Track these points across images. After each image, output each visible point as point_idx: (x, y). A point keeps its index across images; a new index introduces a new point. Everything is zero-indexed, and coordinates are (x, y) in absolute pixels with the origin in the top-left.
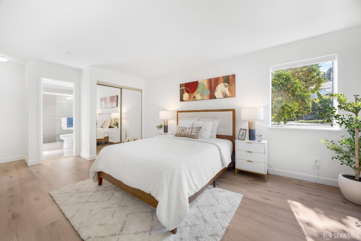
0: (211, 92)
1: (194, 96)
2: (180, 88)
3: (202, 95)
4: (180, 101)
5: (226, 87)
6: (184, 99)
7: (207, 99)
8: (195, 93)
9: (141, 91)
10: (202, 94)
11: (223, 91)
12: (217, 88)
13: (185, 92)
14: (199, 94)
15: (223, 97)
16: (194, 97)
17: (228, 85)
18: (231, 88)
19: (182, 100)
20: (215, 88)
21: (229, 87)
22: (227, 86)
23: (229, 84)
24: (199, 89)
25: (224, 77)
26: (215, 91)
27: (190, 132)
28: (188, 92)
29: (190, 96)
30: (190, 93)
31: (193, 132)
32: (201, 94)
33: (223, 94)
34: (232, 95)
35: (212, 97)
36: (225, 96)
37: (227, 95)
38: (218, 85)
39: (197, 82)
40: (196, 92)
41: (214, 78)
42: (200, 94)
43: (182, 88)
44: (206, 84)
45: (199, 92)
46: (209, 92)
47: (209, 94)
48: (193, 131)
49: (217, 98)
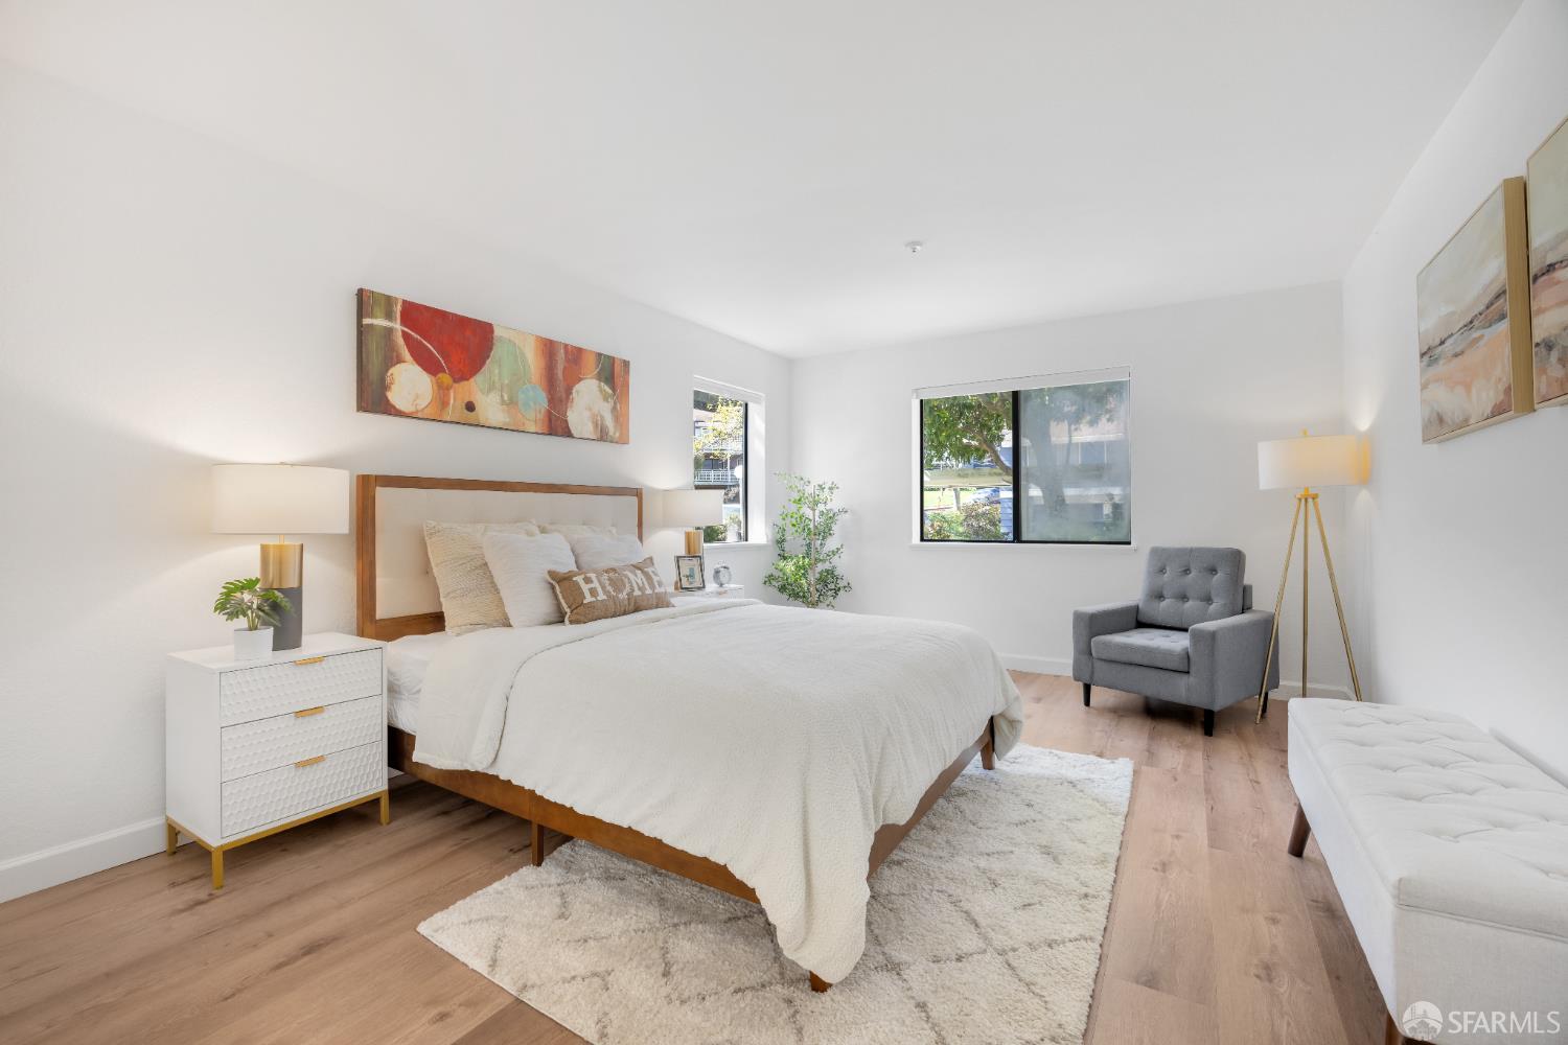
0: (550, 402)
1: (466, 400)
3: (510, 404)
4: (360, 408)
5: (606, 399)
7: (533, 429)
8: (472, 380)
10: (510, 399)
11: (594, 410)
12: (574, 391)
13: (407, 356)
14: (494, 397)
15: (594, 438)
16: (470, 407)
17: (610, 391)
18: (619, 406)
20: (569, 391)
21: (615, 403)
22: (609, 395)
23: (613, 388)
24: (496, 368)
25: (599, 353)
26: (567, 402)
28: (429, 365)
29: (441, 390)
30: (440, 375)
32: (506, 398)
33: (594, 424)
34: (619, 436)
35: (556, 426)
36: (603, 435)
37: (608, 431)
38: (577, 383)
39: (488, 326)
40: (479, 380)
41: (566, 346)
42: (502, 396)
43: (384, 324)
44: (531, 358)
45: (498, 386)
46: (542, 401)
47: (543, 411)
49: (575, 435)
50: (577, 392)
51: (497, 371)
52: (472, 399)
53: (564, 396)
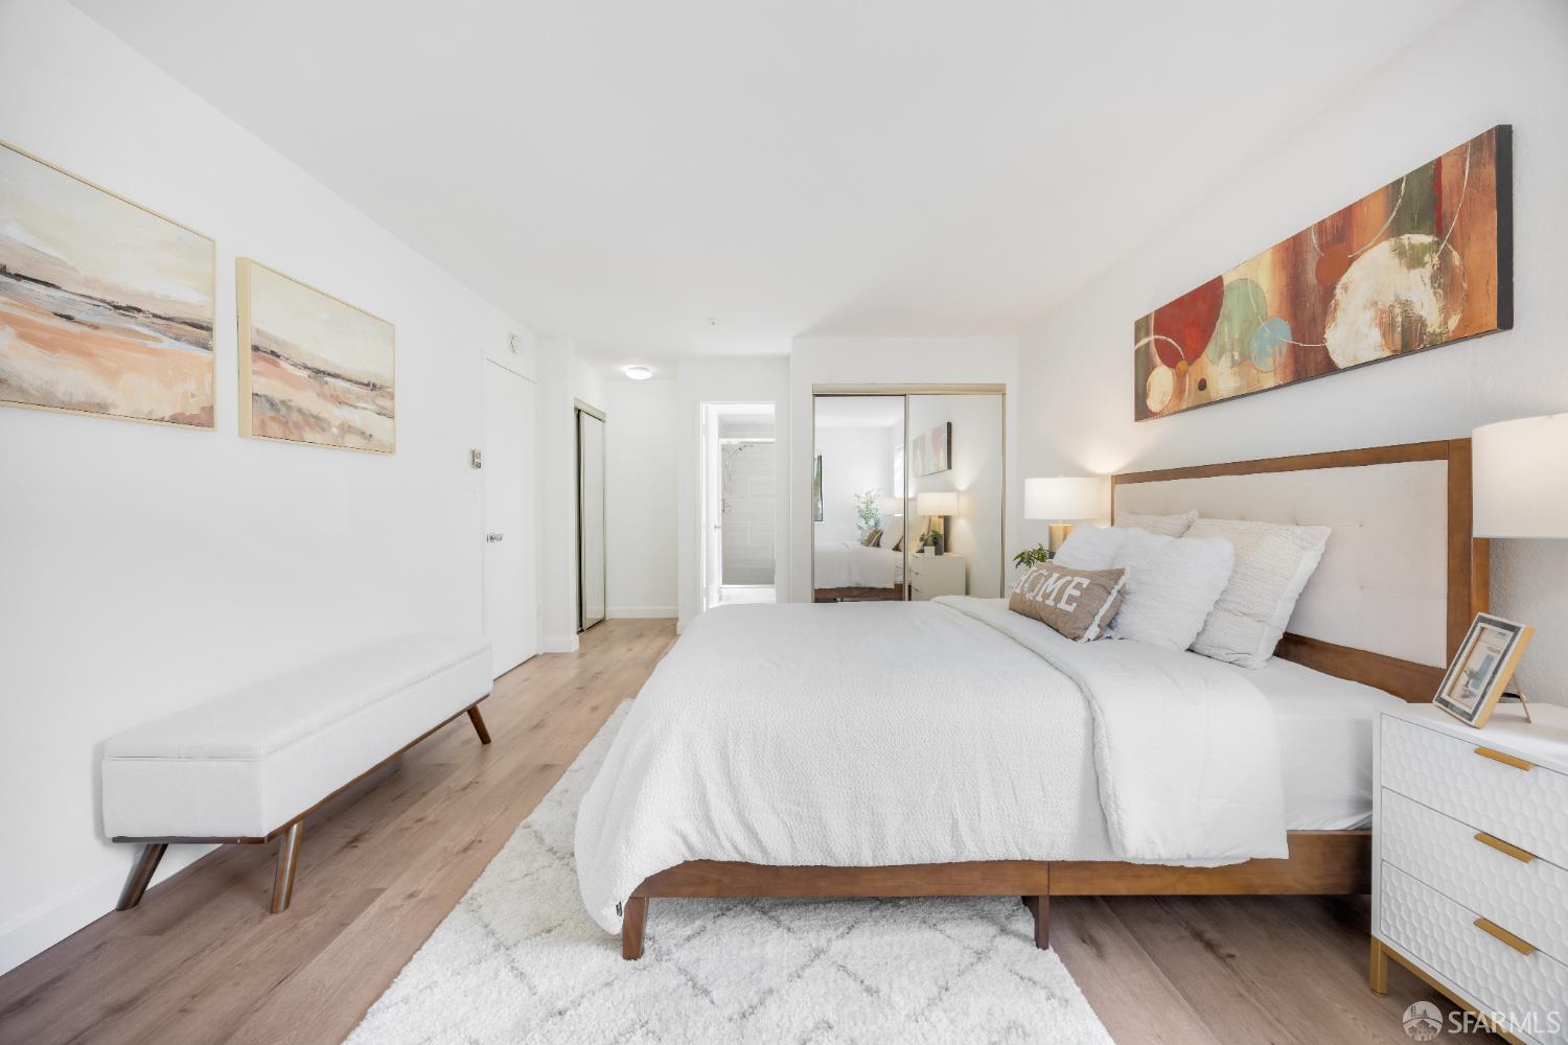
0: (1298, 332)
1: (1200, 378)
2: (1137, 342)
3: (1243, 362)
4: (1136, 420)
5: (1413, 259)
6: (1153, 404)
7: (1271, 384)
8: (1204, 355)
9: (1000, 390)
10: (1240, 355)
11: (1387, 299)
12: (1339, 290)
13: (1158, 360)
14: (1225, 362)
15: (1387, 353)
16: (1202, 385)
17: (1430, 240)
18: (1462, 256)
19: (1142, 412)
20: (1328, 295)
21: (1445, 257)
22: (1426, 249)
23: (1439, 230)
24: (1227, 329)
25: (1398, 182)
26: (1325, 313)
27: (1052, 597)
28: (1170, 359)
29: (1180, 378)
30: (1182, 365)
31: (1065, 597)
32: (1237, 357)
33: (1387, 328)
34: (1464, 323)
35: (1309, 362)
36: (1409, 339)
37: (1424, 325)
38: (1351, 262)
39: (1219, 280)
40: (1210, 350)
41: (1321, 225)
42: (1233, 356)
43: (1143, 342)
44: (1268, 283)
45: (1228, 346)
46: (1283, 334)
47: (1285, 350)
48: (1070, 591)
49: (1341, 366)
50: (1346, 289)
51: (1226, 329)
52: (1205, 377)
53: (1319, 310)
